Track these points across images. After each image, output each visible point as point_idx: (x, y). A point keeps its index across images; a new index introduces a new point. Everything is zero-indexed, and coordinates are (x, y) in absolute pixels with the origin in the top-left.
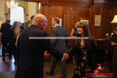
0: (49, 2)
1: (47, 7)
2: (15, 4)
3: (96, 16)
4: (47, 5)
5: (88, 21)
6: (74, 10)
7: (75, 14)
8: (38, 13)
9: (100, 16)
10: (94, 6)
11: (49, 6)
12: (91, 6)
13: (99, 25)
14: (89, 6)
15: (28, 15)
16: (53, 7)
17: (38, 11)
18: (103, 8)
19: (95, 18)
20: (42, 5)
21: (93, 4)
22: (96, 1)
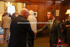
2: (10, 4)
3: (56, 10)
4: (29, 4)
6: (44, 7)
7: (45, 9)
8: (24, 8)
9: (59, 10)
10: (55, 5)
11: (30, 5)
12: (54, 5)
13: (58, 15)
14: (52, 5)
15: (17, 11)
18: (61, 6)
21: (54, 3)
22: (56, 2)
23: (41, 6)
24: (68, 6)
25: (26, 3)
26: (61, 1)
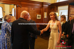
0: (21, 5)
1: (20, 8)
5: (40, 15)
6: (34, 10)
7: (34, 11)
11: (21, 7)
13: (46, 17)
14: (41, 8)
16: (22, 8)
18: (48, 9)
19: (44, 14)
20: (17, 7)
22: (44, 5)
23: (30, 8)
24: (54, 9)
25: (17, 5)
26: (48, 5)
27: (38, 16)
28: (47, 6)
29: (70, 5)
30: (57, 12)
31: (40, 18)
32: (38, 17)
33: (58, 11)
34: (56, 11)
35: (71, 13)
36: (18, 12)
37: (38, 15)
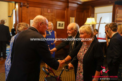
0: (28, 4)
1: (25, 8)
3: (71, 18)
4: (25, 6)
5: (64, 23)
7: (52, 16)
9: (74, 18)
10: (69, 9)
11: (28, 7)
12: (66, 9)
14: (64, 9)
16: (31, 9)
17: (16, 11)
18: (77, 11)
19: (71, 20)
20: (20, 6)
21: (68, 7)
22: (70, 5)
23: (45, 9)
24: (88, 12)
25: (21, 3)
27: (60, 24)
28: (75, 5)
29: (117, 5)
30: (93, 17)
31: (63, 28)
32: (59, 26)
33: (95, 15)
34: (92, 15)
35: (118, 19)
36: (23, 15)
37: (58, 22)
